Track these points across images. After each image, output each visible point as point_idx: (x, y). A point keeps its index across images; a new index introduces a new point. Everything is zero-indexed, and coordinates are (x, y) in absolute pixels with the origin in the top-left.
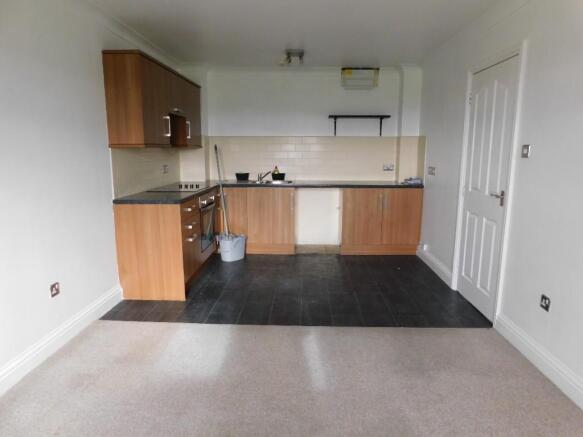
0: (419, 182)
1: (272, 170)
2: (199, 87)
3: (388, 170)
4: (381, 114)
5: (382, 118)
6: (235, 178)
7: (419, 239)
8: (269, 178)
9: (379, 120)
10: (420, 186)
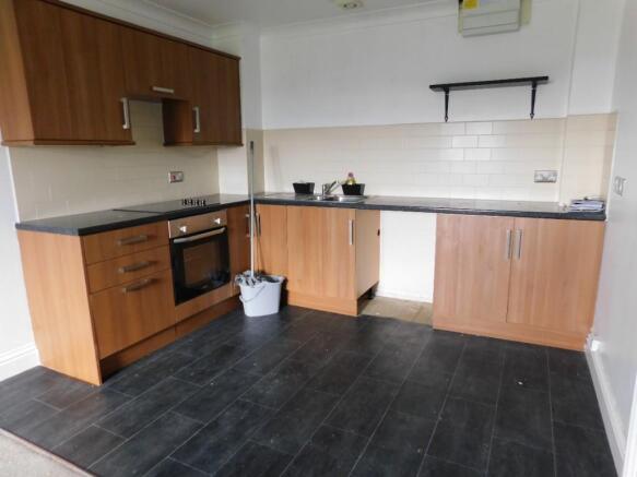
0: (598, 207)
1: (343, 178)
2: (236, 60)
3: (545, 181)
4: (534, 76)
5: (535, 82)
6: (292, 190)
7: (590, 322)
8: (338, 192)
9: (529, 88)
10: (599, 216)
